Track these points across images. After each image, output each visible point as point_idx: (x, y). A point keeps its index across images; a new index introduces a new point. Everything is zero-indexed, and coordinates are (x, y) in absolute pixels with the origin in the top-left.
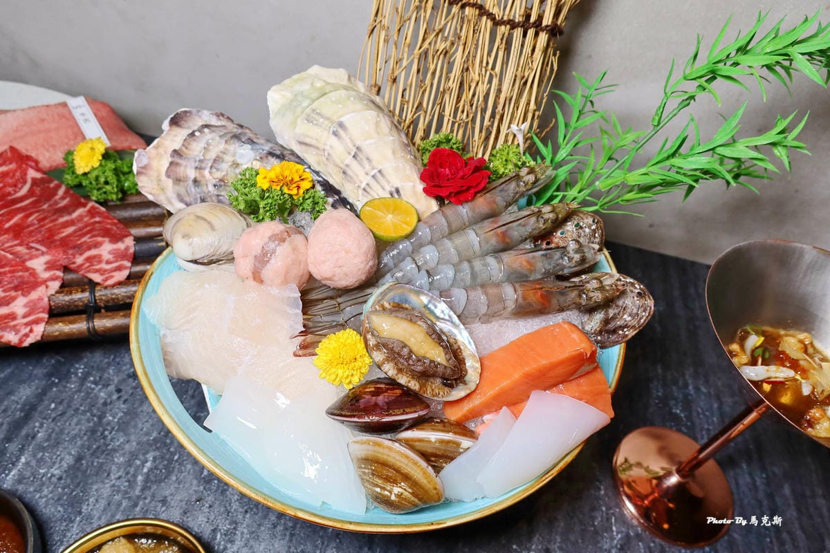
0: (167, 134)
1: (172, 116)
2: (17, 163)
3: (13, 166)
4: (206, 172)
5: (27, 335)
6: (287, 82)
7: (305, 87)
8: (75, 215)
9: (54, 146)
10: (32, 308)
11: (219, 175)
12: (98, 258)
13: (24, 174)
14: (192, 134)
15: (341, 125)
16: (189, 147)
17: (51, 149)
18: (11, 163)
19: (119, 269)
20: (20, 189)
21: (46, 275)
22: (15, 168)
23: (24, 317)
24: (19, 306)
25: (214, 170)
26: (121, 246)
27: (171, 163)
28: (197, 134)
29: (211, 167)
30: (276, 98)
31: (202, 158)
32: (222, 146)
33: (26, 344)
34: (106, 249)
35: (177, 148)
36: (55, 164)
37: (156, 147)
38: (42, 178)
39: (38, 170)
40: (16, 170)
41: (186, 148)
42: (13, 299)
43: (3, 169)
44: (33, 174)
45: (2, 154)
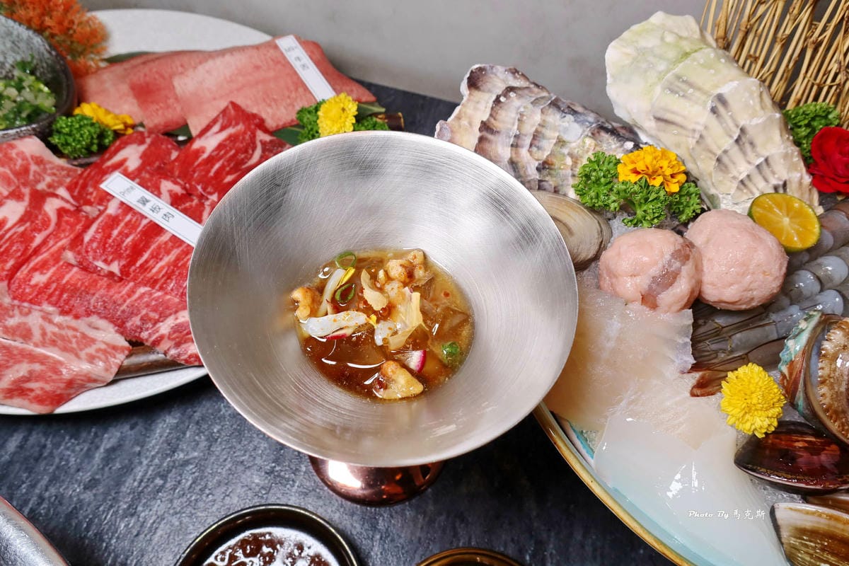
0: (469, 100)
1: (468, 75)
2: (244, 123)
3: (241, 127)
4: (524, 152)
6: (626, 35)
9: (275, 100)
13: (253, 136)
14: (497, 101)
15: (721, 99)
16: (498, 117)
17: (273, 103)
18: (237, 124)
20: (252, 155)
22: (243, 130)
25: (534, 149)
27: (481, 139)
28: (502, 99)
29: (531, 145)
30: (616, 55)
31: (518, 133)
32: (538, 118)
35: (485, 119)
36: (281, 123)
37: (458, 118)
38: (271, 141)
39: (266, 131)
40: (245, 133)
41: (495, 119)
43: (231, 131)
44: (262, 136)
45: (224, 112)
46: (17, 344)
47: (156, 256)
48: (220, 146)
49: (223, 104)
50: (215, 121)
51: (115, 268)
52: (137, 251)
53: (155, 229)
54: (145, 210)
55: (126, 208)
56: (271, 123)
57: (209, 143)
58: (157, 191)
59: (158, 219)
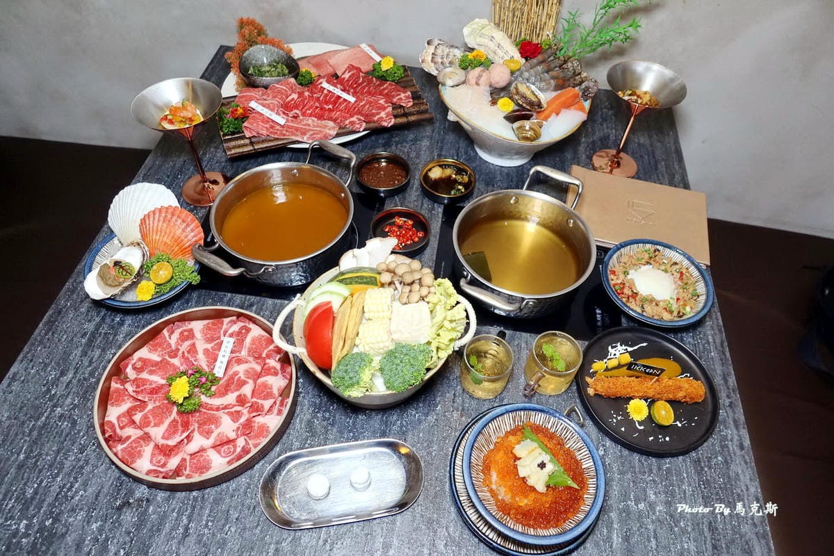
0: (428, 48)
1: (427, 41)
3: (355, 71)
4: (445, 59)
5: (389, 123)
6: (469, 25)
7: (475, 26)
8: (385, 86)
10: (388, 115)
11: (450, 60)
12: (401, 99)
14: (436, 47)
15: (492, 37)
19: (409, 102)
20: (360, 80)
21: (386, 105)
23: (386, 117)
24: (383, 114)
25: (448, 58)
26: (407, 94)
27: (432, 58)
28: (438, 47)
29: (446, 57)
30: (466, 31)
31: (442, 55)
32: (448, 50)
33: (389, 126)
34: (402, 95)
35: (432, 52)
37: (426, 53)
38: (364, 76)
40: (356, 73)
41: (436, 52)
42: (380, 113)
43: (352, 72)
44: (361, 74)
45: (348, 67)
46: (307, 127)
47: (340, 104)
48: (350, 76)
49: (347, 66)
50: (346, 70)
51: (330, 106)
52: (335, 103)
53: (339, 97)
54: (335, 92)
55: (330, 92)
56: (363, 70)
57: (347, 76)
58: (336, 87)
59: (339, 94)
